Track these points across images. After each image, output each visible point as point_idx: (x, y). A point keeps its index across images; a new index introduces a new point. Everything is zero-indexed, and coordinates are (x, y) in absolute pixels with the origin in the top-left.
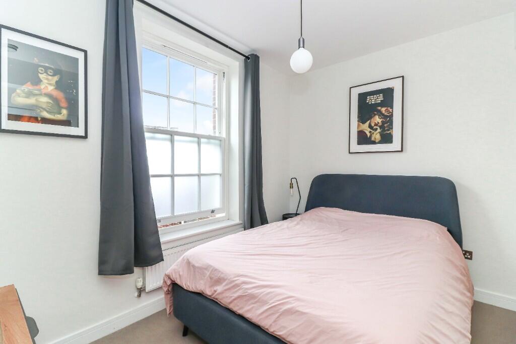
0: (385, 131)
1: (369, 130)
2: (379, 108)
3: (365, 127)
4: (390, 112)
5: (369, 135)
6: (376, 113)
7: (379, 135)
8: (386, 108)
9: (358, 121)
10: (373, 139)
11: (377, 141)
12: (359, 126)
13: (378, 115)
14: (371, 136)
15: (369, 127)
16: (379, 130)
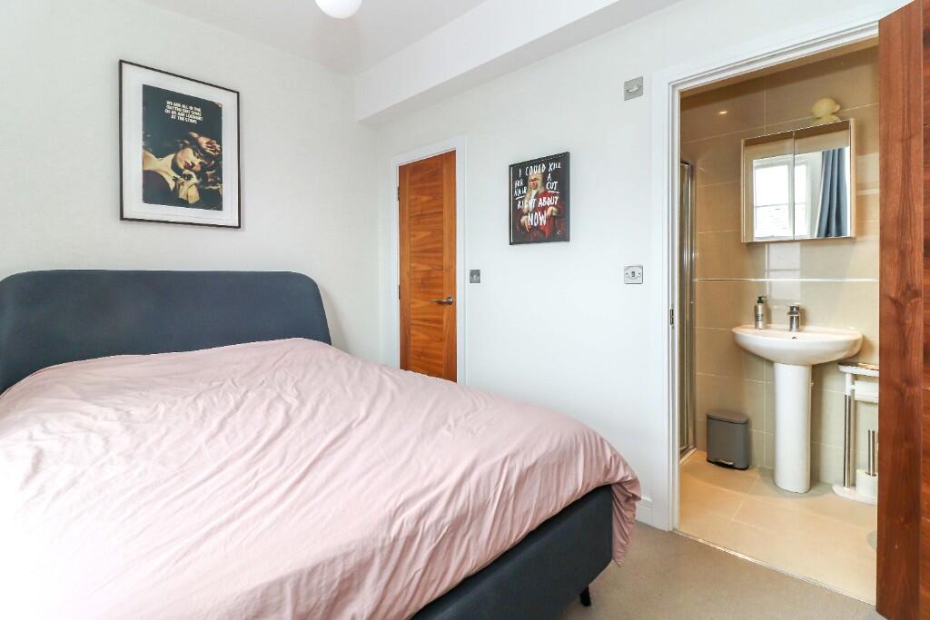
0: (208, 184)
1: (174, 174)
2: (195, 135)
3: (163, 165)
4: (216, 150)
5: (172, 185)
6: (187, 142)
7: (194, 188)
8: (208, 140)
9: (145, 148)
10: (182, 195)
11: (191, 202)
12: (145, 159)
13: (193, 149)
14: (176, 189)
15: (172, 168)
16: (194, 180)
